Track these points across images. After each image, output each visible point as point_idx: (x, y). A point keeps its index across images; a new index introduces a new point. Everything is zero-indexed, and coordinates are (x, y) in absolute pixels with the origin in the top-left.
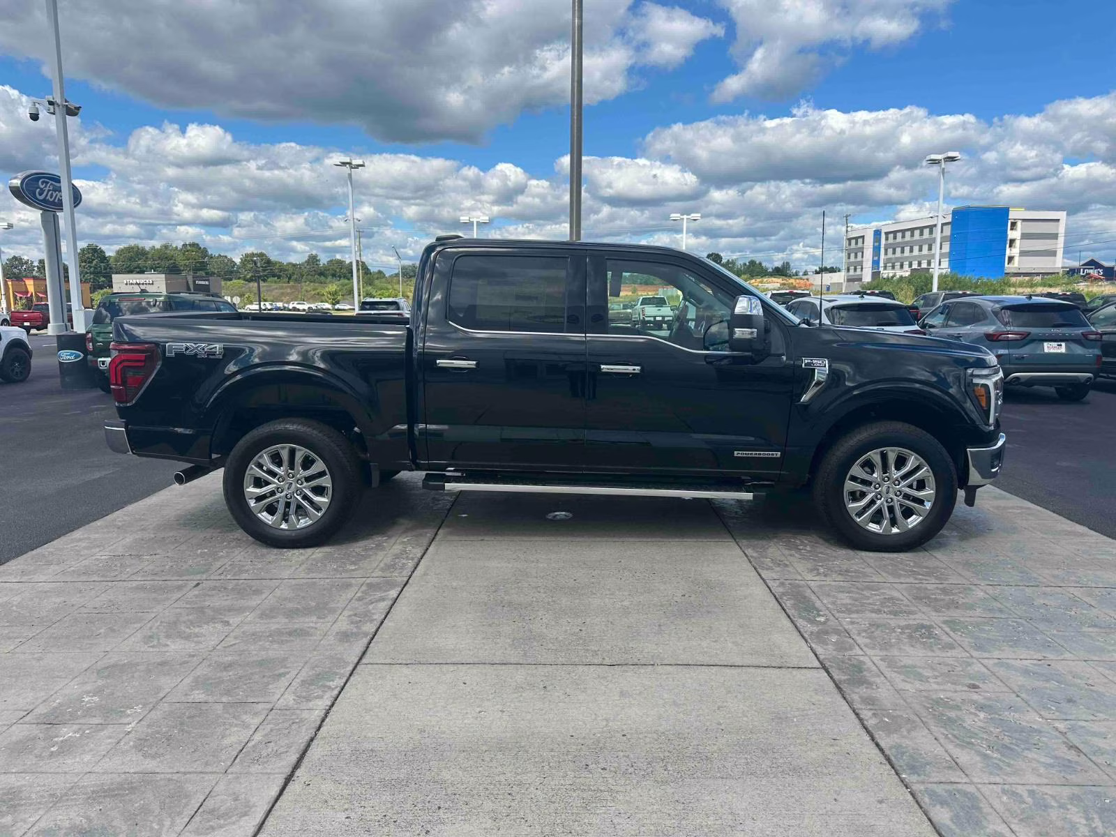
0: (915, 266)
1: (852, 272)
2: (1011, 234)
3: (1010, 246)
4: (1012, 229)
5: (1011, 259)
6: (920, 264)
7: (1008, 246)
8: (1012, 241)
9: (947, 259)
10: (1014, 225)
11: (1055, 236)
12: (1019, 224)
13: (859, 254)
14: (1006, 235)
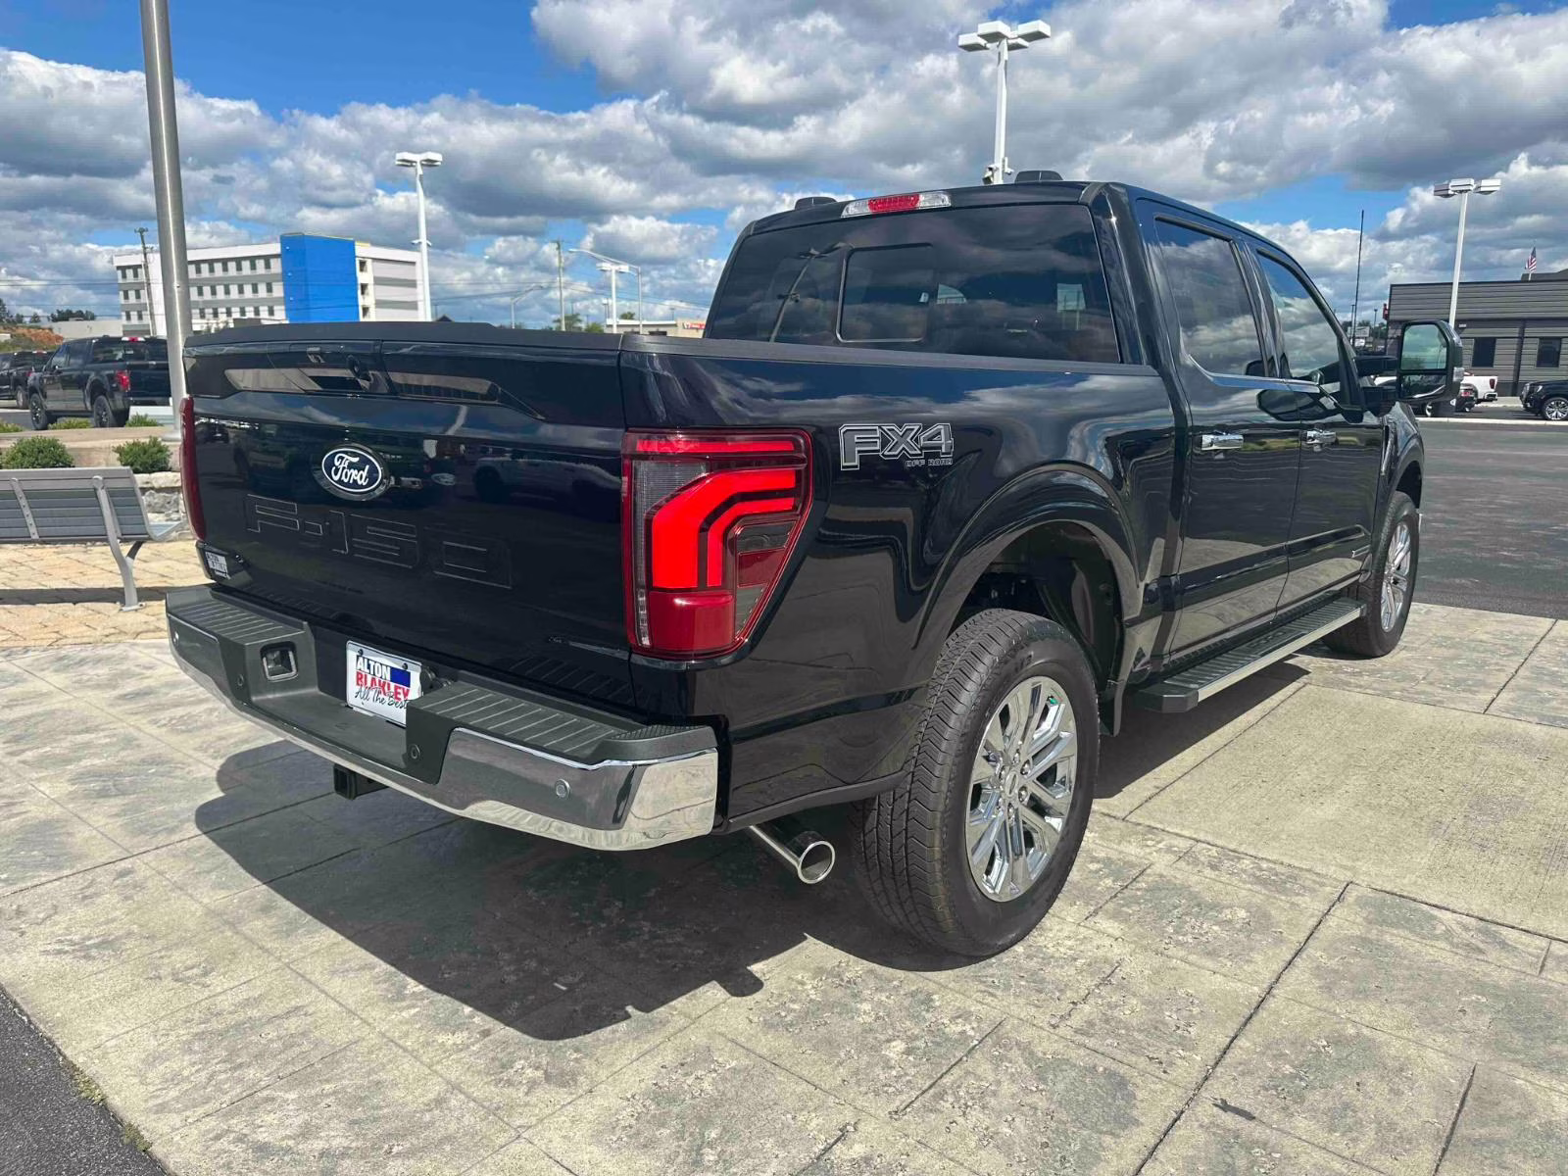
0: (236, 315)
1: (134, 320)
2: (363, 278)
3: (363, 293)
4: (361, 270)
5: (366, 310)
6: (243, 312)
7: (359, 292)
8: (364, 287)
9: (283, 307)
10: (363, 264)
11: (412, 284)
12: (369, 263)
13: (144, 293)
14: (355, 279)
